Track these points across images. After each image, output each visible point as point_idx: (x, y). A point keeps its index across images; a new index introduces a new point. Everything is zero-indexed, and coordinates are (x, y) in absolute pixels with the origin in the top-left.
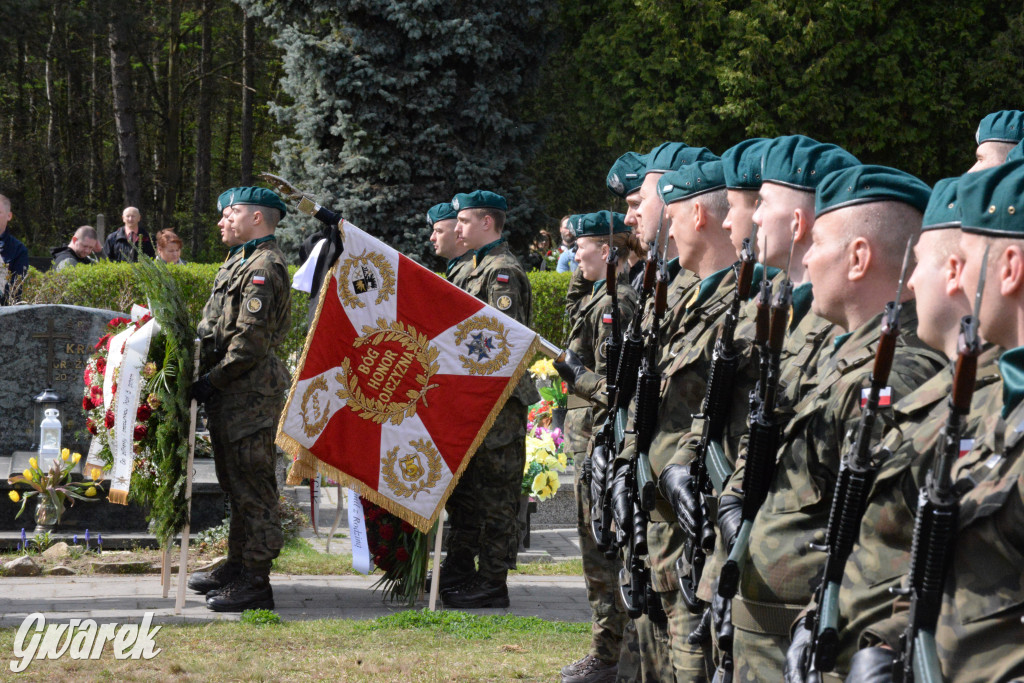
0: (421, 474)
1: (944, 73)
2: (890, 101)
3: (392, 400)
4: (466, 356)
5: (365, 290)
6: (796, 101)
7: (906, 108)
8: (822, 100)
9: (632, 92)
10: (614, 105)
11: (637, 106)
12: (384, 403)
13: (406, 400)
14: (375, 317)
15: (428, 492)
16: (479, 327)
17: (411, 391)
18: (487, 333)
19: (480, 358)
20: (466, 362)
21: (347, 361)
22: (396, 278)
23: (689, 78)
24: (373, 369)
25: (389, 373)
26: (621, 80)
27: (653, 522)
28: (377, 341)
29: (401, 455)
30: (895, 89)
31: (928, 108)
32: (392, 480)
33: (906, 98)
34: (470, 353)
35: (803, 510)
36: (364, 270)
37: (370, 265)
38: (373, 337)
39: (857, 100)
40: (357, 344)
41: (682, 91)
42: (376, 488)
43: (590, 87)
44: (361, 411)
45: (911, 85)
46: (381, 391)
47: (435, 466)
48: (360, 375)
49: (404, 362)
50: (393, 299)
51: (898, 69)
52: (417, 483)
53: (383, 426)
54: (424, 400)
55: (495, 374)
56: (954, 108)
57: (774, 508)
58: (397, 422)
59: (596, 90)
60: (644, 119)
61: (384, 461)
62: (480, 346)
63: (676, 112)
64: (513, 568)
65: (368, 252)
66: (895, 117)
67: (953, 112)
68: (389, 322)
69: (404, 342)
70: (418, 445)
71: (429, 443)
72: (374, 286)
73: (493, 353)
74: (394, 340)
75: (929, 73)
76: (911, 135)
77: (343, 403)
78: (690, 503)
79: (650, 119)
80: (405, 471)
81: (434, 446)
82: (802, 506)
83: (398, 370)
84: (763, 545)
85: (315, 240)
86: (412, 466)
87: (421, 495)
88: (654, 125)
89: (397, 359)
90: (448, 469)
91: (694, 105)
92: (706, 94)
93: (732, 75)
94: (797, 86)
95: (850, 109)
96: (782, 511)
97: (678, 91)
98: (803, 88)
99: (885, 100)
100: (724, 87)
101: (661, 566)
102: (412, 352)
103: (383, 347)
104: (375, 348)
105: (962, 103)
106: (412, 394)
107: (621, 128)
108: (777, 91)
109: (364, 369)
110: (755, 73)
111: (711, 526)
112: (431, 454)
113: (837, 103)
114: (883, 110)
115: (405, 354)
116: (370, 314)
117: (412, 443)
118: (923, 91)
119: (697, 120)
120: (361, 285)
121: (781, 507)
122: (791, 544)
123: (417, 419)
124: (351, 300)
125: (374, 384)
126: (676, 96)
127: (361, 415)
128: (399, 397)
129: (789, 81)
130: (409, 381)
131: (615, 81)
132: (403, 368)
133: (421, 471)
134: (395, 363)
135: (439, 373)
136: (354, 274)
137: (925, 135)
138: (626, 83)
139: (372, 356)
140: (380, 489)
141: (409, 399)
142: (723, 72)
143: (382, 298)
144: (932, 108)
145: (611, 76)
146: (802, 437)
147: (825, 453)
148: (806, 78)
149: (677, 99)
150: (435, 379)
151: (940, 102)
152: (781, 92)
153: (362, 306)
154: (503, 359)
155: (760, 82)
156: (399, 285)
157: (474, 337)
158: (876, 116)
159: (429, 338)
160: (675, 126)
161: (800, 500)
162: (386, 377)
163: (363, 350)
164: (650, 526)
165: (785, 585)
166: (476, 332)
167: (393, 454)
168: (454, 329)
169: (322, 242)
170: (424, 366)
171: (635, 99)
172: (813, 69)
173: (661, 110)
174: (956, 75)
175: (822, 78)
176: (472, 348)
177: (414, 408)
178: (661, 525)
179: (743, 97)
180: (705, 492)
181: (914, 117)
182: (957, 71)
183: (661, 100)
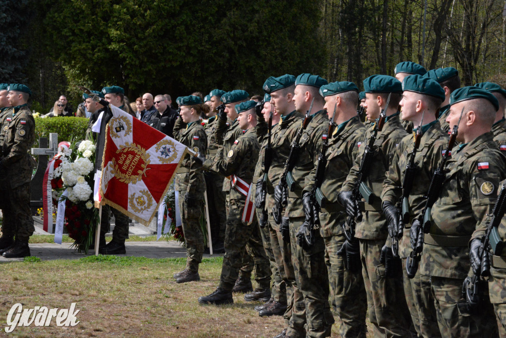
0: (144, 204)
1: (203, 34)
2: (182, 45)
3: (132, 174)
4: (160, 156)
5: (120, 131)
6: (142, 44)
7: (189, 48)
8: (153, 44)
9: (71, 38)
10: (63, 44)
11: (73, 45)
12: (129, 176)
13: (138, 174)
14: (124, 141)
15: (148, 210)
16: (165, 144)
17: (139, 171)
18: (168, 146)
19: (166, 156)
20: (161, 159)
21: (114, 159)
22: (132, 126)
23: (96, 33)
24: (124, 162)
25: (130, 163)
26: (66, 33)
27: (321, 212)
28: (125, 151)
29: (136, 196)
30: (184, 40)
31: (197, 49)
32: (133, 206)
33: (188, 44)
34: (162, 155)
35: (454, 204)
36: (119, 123)
37: (122, 121)
38: (124, 149)
39: (168, 44)
40: (117, 152)
41: (93, 38)
42: (127, 210)
43: (52, 35)
44: (120, 179)
45: (190, 38)
46: (127, 171)
47: (150, 200)
48: (119, 164)
49: (136, 159)
50: (131, 134)
51: (185, 32)
52: (143, 207)
53: (129, 185)
54: (145, 174)
55: (172, 163)
56: (208, 49)
57: (442, 203)
58: (135, 183)
59: (55, 37)
60: (77, 50)
61: (130, 198)
62: (165, 152)
63: (91, 47)
64: (128, 238)
65: (121, 116)
66: (184, 51)
67: (207, 50)
68: (130, 144)
69: (136, 151)
70: (143, 192)
71: (147, 192)
72: (123, 129)
73: (171, 154)
74: (132, 150)
75: (197, 34)
76: (190, 59)
77: (113, 176)
78: (352, 204)
79: (79, 50)
80: (138, 203)
81: (149, 192)
82: (454, 202)
83: (134, 162)
84: (438, 216)
85: (100, 112)
86: (141, 201)
87: (145, 212)
88: (81, 53)
89: (133, 158)
90: (155, 202)
91: (99, 44)
92: (104, 40)
93: (115, 33)
94: (143, 37)
95: (165, 48)
96: (445, 204)
97: (91, 38)
98: (145, 38)
99: (180, 45)
100: (112, 37)
101: (326, 228)
102: (139, 155)
103: (128, 153)
104: (124, 154)
105: (210, 47)
106: (140, 172)
107: (66, 53)
108: (134, 39)
109: (120, 162)
110: (125, 32)
111: (360, 212)
112: (148, 196)
113: (160, 45)
114: (179, 49)
115: (137, 156)
116: (122, 141)
117: (140, 191)
118: (195, 41)
119: (99, 51)
120: (118, 129)
121: (445, 203)
122: (449, 215)
123: (142, 182)
124: (114, 135)
125: (125, 168)
126: (91, 40)
127: (120, 180)
128: (135, 173)
129: (139, 35)
130: (138, 167)
131: (63, 33)
132: (136, 161)
133: (144, 203)
134: (133, 159)
135: (150, 163)
136: (116, 124)
137: (195, 60)
138: (68, 34)
139: (123, 157)
140: (128, 209)
141: (139, 174)
142: (111, 31)
143: (127, 133)
144: (199, 48)
145: (61, 31)
146: (455, 179)
147: (463, 184)
148: (146, 34)
149: (91, 42)
150: (149, 166)
151: (202, 46)
152: (135, 40)
153: (119, 137)
154: (175, 156)
155: (128, 35)
156: (133, 129)
157: (163, 148)
158: (175, 51)
159: (146, 150)
160: (90, 53)
161: (453, 201)
162: (129, 165)
163: (120, 155)
164: (320, 214)
165: (447, 229)
166: (164, 146)
167: (133, 196)
168: (155, 146)
169: (102, 113)
170: (144, 161)
171: (73, 41)
172: (149, 31)
173: (84, 46)
174: (208, 35)
175: (153, 34)
176: (162, 153)
177: (141, 177)
178: (326, 213)
179: (119, 42)
180: (358, 200)
181: (191, 52)
182: (208, 33)
183: (84, 42)
